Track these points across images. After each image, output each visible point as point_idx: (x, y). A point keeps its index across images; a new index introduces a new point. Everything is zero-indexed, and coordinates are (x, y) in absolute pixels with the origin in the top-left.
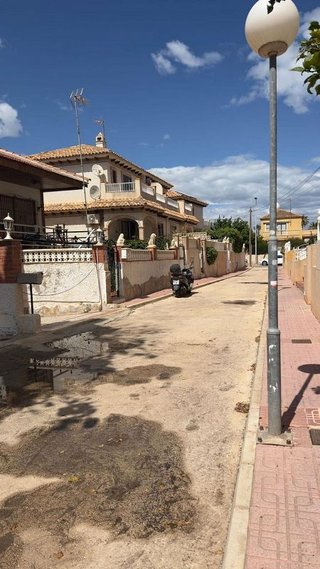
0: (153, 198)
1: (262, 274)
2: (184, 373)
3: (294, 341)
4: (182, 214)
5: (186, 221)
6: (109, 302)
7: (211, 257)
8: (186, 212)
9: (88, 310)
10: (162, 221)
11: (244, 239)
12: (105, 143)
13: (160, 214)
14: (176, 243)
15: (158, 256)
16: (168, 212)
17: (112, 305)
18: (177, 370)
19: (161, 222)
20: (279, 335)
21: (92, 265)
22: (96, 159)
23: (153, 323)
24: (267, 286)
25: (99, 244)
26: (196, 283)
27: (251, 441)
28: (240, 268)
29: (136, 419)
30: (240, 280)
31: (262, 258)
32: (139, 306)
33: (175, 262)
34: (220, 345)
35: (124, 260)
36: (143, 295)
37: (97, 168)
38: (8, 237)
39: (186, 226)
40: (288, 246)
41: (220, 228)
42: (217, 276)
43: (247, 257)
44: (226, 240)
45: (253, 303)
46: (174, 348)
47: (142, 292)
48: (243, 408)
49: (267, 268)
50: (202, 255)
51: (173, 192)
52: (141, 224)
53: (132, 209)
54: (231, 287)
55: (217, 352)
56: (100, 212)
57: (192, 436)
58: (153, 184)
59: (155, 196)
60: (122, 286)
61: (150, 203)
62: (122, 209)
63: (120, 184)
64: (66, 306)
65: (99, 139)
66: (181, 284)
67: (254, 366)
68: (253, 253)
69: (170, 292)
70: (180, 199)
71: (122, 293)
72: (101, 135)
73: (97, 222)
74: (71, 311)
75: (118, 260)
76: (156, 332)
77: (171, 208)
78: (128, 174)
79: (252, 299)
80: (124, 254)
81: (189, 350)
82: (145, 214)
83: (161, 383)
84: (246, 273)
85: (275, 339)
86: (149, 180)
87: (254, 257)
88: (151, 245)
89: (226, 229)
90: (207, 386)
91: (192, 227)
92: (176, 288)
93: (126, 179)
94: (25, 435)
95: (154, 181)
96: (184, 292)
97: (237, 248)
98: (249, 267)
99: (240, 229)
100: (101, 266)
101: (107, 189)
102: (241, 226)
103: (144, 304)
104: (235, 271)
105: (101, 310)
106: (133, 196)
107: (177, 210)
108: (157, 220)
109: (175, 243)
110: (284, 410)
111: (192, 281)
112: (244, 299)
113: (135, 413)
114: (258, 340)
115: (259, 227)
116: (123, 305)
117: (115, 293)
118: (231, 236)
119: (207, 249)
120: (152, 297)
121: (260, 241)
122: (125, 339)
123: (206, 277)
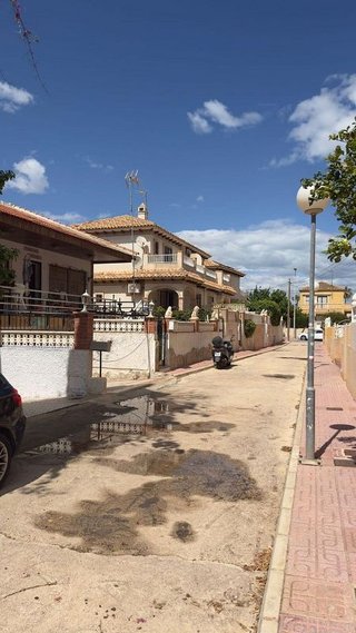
0: (193, 270)
1: (301, 349)
2: (238, 428)
3: (328, 409)
4: (219, 285)
5: (223, 292)
6: (157, 370)
7: (250, 330)
8: (224, 282)
9: (137, 377)
10: (201, 291)
11: (282, 311)
12: (146, 213)
13: (200, 285)
14: (217, 316)
15: (200, 327)
16: (207, 283)
17: (160, 374)
18: (232, 426)
19: (200, 294)
20: (314, 392)
21: (144, 336)
22: (141, 231)
23: (199, 391)
24: (306, 362)
25: (151, 316)
26: (236, 356)
27: (294, 464)
28: (277, 342)
29: (210, 452)
30: (278, 354)
31: (300, 332)
32: (183, 375)
33: (215, 335)
34: (265, 409)
35: (171, 331)
36: (185, 365)
37: (141, 240)
38: (84, 310)
39: (224, 296)
40: (328, 321)
41: (258, 298)
42: (254, 350)
43: (285, 330)
44: (264, 313)
45: (292, 377)
46: (224, 410)
47: (185, 362)
48: (287, 449)
49: (306, 343)
50: (240, 327)
51: (211, 262)
52: (181, 294)
53: (173, 280)
54: (268, 361)
55: (262, 415)
56: (141, 282)
57: (253, 462)
58: (193, 255)
59: (195, 268)
60: (168, 356)
61: (191, 275)
62: (163, 280)
63: (162, 255)
64: (117, 373)
65: (141, 209)
66: (223, 356)
67: (295, 425)
68: (292, 327)
69: (211, 363)
70: (217, 269)
71: (167, 362)
72: (143, 206)
73: (137, 291)
74: (121, 378)
75: (166, 331)
76: (205, 398)
77: (209, 279)
78: (170, 245)
79: (291, 374)
80: (171, 326)
81: (238, 413)
82: (186, 285)
83: (222, 433)
84: (283, 347)
85: (311, 394)
86: (189, 250)
87: (292, 330)
88: (194, 317)
89: (264, 301)
90: (259, 436)
91: (229, 298)
92: (217, 360)
93: (168, 251)
94: (135, 457)
95: (193, 252)
96: (224, 364)
97: (275, 322)
98: (286, 341)
99: (277, 301)
100: (152, 336)
101: (150, 260)
102: (279, 297)
103: (188, 374)
104: (273, 345)
105: (149, 377)
106: (175, 267)
107: (215, 281)
108: (196, 291)
109: (215, 315)
110: (317, 449)
111: (232, 353)
112: (284, 374)
113: (209, 449)
114: (297, 407)
115: (298, 298)
116: (170, 373)
117: (161, 363)
118: (269, 309)
119: (245, 322)
120: (195, 367)
121: (299, 313)
122: (180, 402)
123: (244, 350)
